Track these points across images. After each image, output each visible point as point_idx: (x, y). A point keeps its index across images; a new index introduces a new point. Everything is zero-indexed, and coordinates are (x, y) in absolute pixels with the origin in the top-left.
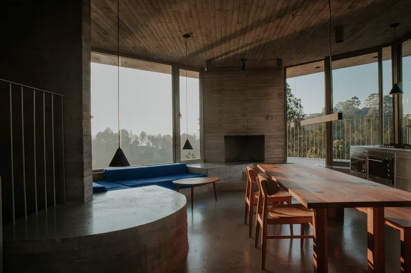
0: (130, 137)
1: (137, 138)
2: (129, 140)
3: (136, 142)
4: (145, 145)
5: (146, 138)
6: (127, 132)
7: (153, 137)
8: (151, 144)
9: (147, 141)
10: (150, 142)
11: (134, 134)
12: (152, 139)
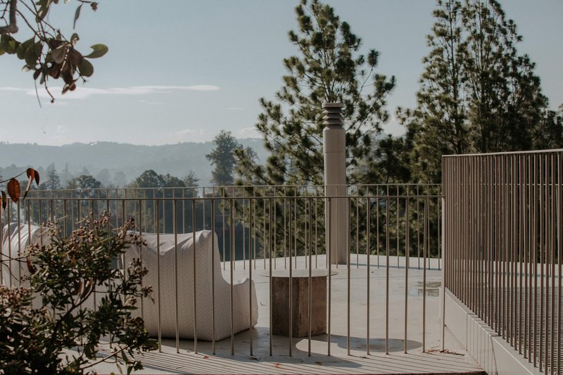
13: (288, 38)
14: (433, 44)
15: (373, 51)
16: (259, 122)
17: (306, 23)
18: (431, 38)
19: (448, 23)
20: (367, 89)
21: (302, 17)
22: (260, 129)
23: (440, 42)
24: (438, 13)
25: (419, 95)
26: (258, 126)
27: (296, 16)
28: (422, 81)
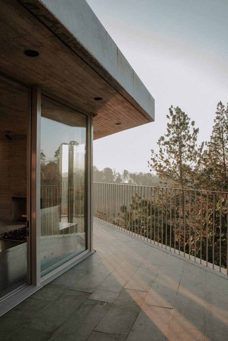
0: (113, 174)
1: (120, 175)
2: (113, 177)
3: (119, 179)
4: (127, 182)
5: (128, 176)
6: (111, 170)
7: (134, 175)
8: (133, 182)
9: (129, 179)
10: (132, 179)
11: (117, 172)
12: (133, 176)
13: (166, 117)
14: (216, 122)
15: (193, 121)
16: (158, 142)
17: (171, 112)
18: (215, 120)
19: (220, 115)
20: (191, 132)
21: (170, 111)
22: (158, 144)
23: (217, 121)
24: (217, 113)
25: (211, 136)
26: (157, 143)
27: (169, 111)
28: (213, 133)
